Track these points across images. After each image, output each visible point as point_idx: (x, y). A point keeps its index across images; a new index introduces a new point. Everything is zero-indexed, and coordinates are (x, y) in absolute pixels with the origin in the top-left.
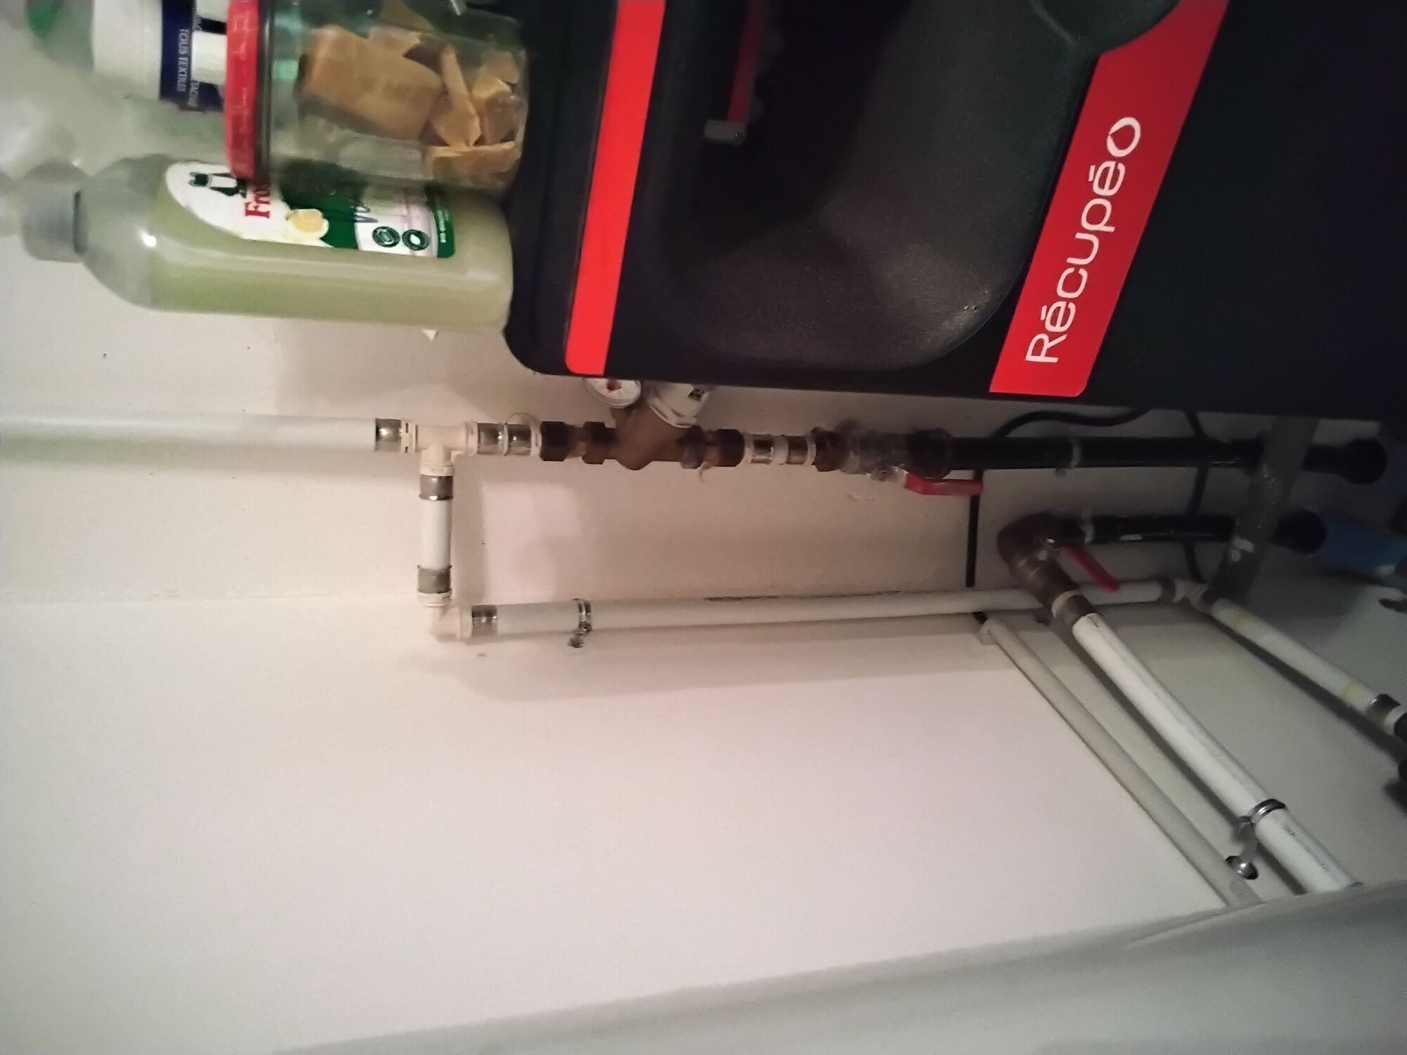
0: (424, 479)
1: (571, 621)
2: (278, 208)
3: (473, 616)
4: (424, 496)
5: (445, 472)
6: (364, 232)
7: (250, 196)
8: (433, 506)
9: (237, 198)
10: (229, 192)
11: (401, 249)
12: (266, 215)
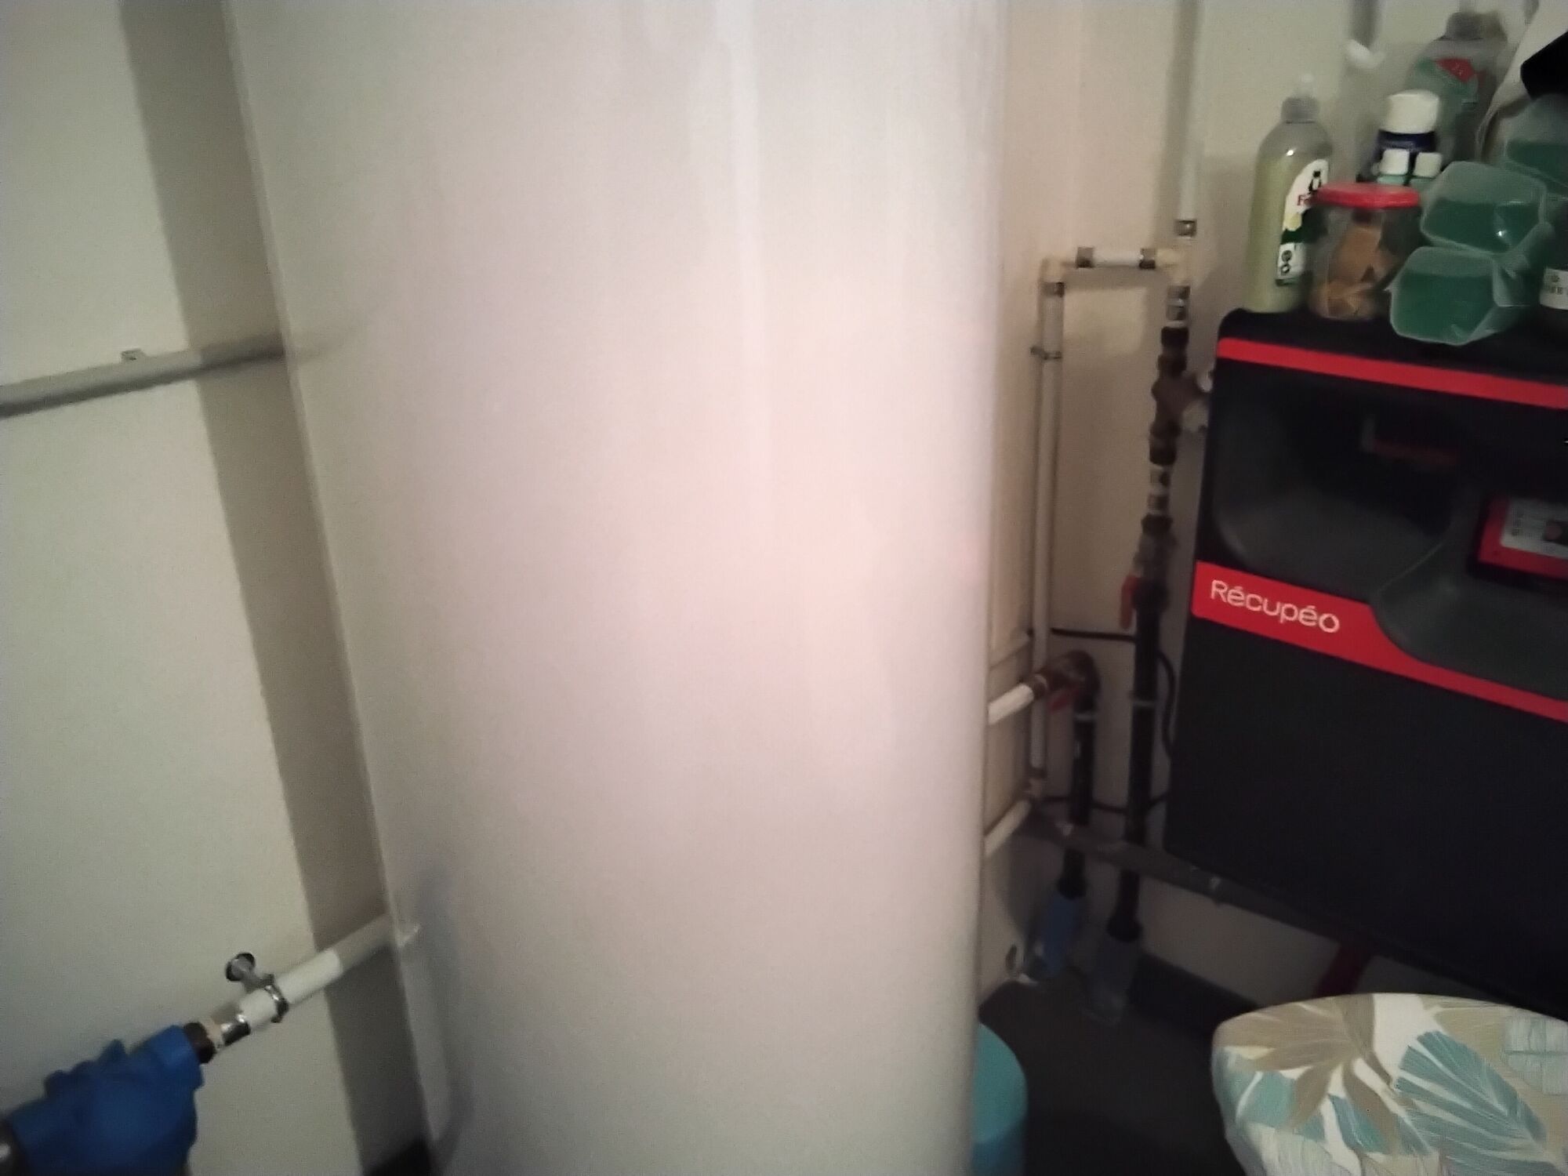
0: (1153, 251)
1: (1050, 347)
2: (1302, 208)
3: (1060, 283)
4: (1143, 251)
5: (1158, 264)
6: (1290, 246)
7: (1308, 197)
8: (1134, 256)
9: (1307, 191)
10: (1311, 188)
11: (1281, 263)
12: (1299, 204)
